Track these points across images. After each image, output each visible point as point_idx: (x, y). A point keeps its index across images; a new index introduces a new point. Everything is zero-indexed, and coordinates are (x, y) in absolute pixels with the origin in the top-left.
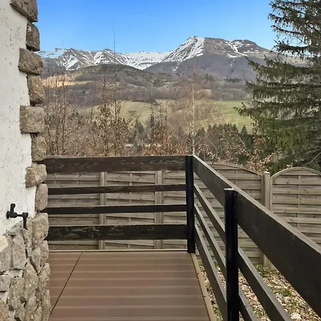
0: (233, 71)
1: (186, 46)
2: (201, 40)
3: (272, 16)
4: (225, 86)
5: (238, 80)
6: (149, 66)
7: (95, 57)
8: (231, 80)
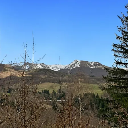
0: (92, 73)
1: (74, 63)
2: (79, 61)
3: (113, 50)
4: (89, 78)
5: (94, 76)
6: (59, 70)
7: (37, 66)
8: (91, 76)
